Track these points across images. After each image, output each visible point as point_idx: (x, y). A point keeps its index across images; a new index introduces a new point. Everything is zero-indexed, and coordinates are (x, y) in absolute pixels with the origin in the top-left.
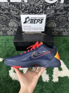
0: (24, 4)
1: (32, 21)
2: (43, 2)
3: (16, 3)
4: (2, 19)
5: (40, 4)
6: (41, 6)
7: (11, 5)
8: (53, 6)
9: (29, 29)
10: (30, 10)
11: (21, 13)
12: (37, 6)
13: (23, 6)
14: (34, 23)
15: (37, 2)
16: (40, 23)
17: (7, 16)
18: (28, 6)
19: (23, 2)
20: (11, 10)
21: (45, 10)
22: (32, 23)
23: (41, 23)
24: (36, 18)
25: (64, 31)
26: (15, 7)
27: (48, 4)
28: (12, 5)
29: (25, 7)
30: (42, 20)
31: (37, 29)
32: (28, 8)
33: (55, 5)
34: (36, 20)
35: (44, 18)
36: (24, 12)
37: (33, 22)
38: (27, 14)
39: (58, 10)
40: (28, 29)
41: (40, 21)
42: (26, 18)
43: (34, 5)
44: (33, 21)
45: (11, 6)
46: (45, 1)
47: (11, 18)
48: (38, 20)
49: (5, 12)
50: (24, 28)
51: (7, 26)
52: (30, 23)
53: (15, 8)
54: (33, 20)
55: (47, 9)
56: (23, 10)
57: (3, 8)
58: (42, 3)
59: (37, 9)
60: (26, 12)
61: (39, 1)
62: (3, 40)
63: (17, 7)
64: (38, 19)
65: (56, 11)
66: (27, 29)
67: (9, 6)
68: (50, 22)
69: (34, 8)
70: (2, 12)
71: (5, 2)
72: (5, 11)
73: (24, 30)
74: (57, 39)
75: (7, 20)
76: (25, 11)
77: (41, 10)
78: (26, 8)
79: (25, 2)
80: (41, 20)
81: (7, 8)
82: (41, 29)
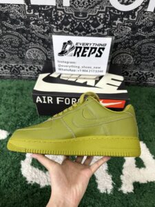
0: (63, 10)
1: (78, 49)
2: (107, 8)
3: (44, 6)
4: (11, 42)
5: (99, 12)
6: (102, 17)
7: (32, 10)
8: (128, 17)
9: (72, 68)
10: (76, 23)
12: (92, 16)
13: (60, 14)
14: (82, 55)
15: (93, 7)
17: (21, 36)
18: (72, 14)
19: (61, 5)
20: (31, 23)
21: (110, 25)
22: (78, 56)
23: (100, 56)
25: (152, 74)
26: (40, 15)
27: (119, 11)
28: (34, 12)
29: (63, 17)
31: (88, 69)
32: (70, 20)
33: (133, 16)
35: (106, 45)
36: (61, 29)
37: (80, 54)
39: (140, 27)
41: (97, 52)
42: (65, 44)
43: (84, 14)
44: (80, 51)
45: (32, 13)
46: (110, 5)
47: (30, 41)
48: (93, 50)
49: (19, 27)
50: (59, 66)
51: (21, 58)
53: (41, 18)
54: (81, 48)
55: (115, 24)
56: (59, 22)
57: (15, 18)
58: (103, 8)
59: (91, 21)
60: (66, 29)
61: (96, 5)
62: (10, 88)
63: (46, 16)
64: (92, 46)
65: (134, 28)
66: (65, 68)
67: (27, 13)
68: (120, 53)
69: (85, 20)
70: (11, 26)
71: (19, 5)
72: (18, 23)
73: (60, 69)
74: (134, 92)
75: (21, 44)
76: (64, 27)
77: (101, 26)
78: (66, 20)
79: (64, 5)
81: (23, 16)
82: (97, 69)
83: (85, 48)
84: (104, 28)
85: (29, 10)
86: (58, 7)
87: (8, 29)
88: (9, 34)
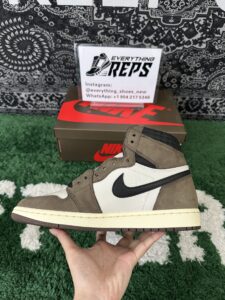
0: (147, 13)
2: (210, 9)
3: (120, 9)
5: (198, 16)
6: (202, 23)
7: (103, 15)
9: (105, 94)
10: (162, 32)
11: (131, 42)
12: (188, 21)
13: (141, 20)
14: (121, 74)
15: (190, 9)
16: (141, 75)
18: (159, 20)
19: (145, 6)
20: (99, 33)
21: (211, 34)
22: (115, 75)
23: (146, 75)
24: (128, 58)
26: (113, 21)
28: (106, 16)
29: (146, 23)
30: (147, 67)
31: (129, 95)
32: (155, 28)
34: (128, 64)
35: (153, 59)
36: (140, 40)
38: (150, 47)
40: (100, 94)
41: (141, 69)
42: (96, 58)
43: (177, 19)
44: (118, 68)
45: (102, 18)
46: (216, 5)
49: (79, 38)
50: (88, 90)
52: (110, 74)
53: (114, 25)
54: (118, 64)
55: (218, 32)
56: (139, 31)
57: (76, 25)
58: (204, 10)
59: (185, 29)
61: (195, 5)
63: (121, 21)
64: (134, 61)
66: (96, 93)
67: (95, 18)
68: (220, 75)
69: (176, 27)
70: (69, 37)
71: (85, 7)
72: (80, 33)
73: (88, 96)
76: (146, 37)
77: (198, 36)
78: (149, 28)
80: (145, 64)
81: (88, 23)
82: (142, 94)
83: (124, 64)
84: (202, 38)
85: (99, 14)
86: (141, 10)
87: (64, 41)
88: (65, 49)
